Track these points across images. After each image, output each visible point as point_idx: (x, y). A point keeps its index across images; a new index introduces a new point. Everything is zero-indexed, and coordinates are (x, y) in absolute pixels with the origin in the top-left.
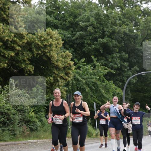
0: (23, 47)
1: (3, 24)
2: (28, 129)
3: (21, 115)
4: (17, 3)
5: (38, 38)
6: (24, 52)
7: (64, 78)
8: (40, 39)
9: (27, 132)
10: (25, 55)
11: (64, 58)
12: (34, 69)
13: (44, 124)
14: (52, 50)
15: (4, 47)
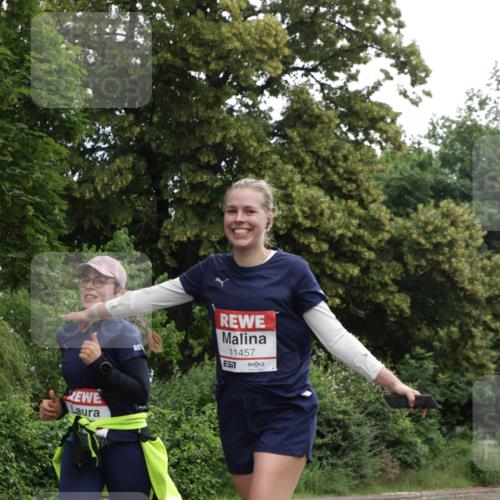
0: (380, 251)
1: (332, 198)
2: (397, 463)
3: (376, 425)
4: (367, 143)
5: (418, 227)
6: (384, 264)
7: (493, 326)
8: (424, 228)
9: (394, 471)
10: (384, 269)
11: (489, 274)
12: (411, 303)
13: (437, 448)
14: (455, 255)
15: (333, 255)
